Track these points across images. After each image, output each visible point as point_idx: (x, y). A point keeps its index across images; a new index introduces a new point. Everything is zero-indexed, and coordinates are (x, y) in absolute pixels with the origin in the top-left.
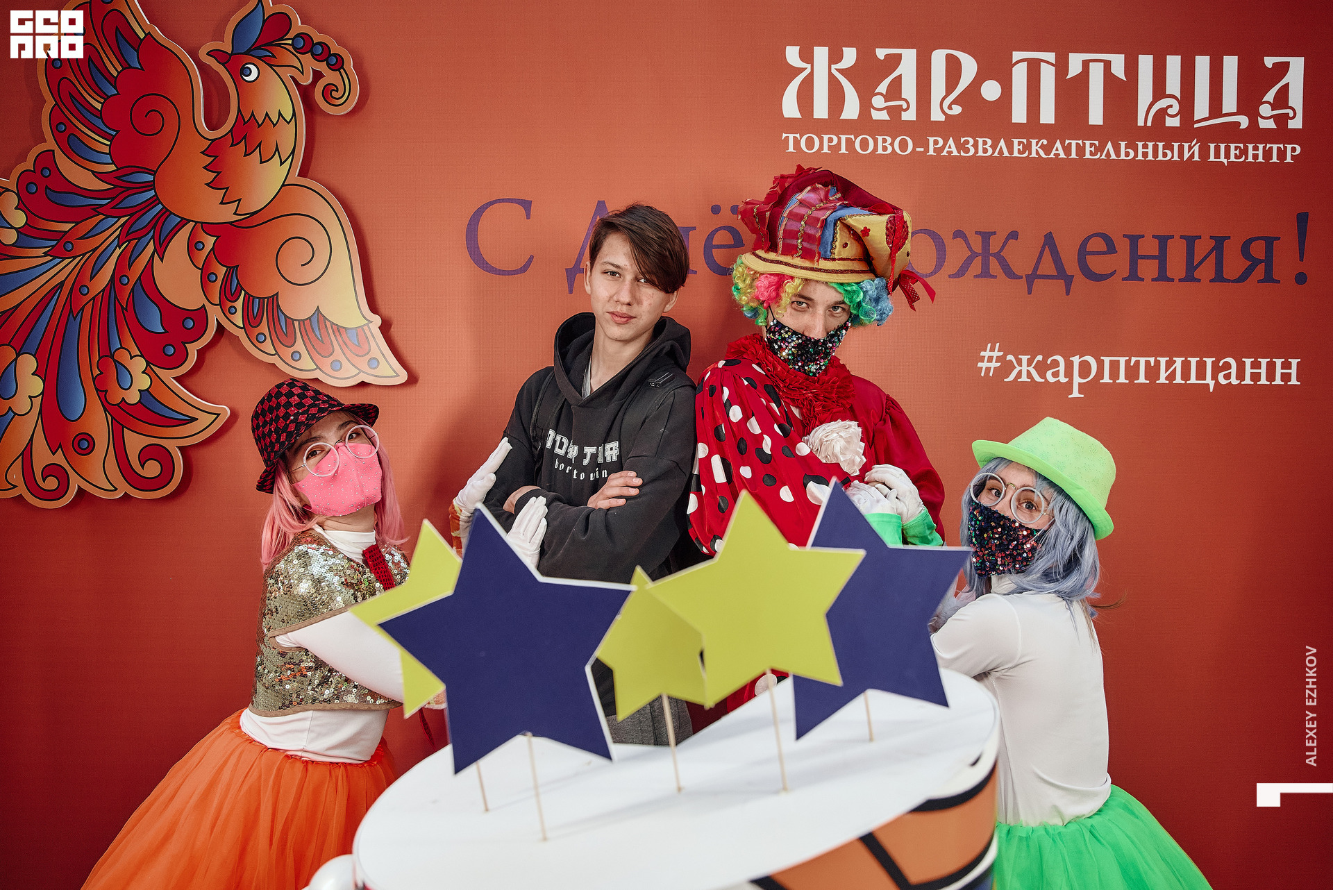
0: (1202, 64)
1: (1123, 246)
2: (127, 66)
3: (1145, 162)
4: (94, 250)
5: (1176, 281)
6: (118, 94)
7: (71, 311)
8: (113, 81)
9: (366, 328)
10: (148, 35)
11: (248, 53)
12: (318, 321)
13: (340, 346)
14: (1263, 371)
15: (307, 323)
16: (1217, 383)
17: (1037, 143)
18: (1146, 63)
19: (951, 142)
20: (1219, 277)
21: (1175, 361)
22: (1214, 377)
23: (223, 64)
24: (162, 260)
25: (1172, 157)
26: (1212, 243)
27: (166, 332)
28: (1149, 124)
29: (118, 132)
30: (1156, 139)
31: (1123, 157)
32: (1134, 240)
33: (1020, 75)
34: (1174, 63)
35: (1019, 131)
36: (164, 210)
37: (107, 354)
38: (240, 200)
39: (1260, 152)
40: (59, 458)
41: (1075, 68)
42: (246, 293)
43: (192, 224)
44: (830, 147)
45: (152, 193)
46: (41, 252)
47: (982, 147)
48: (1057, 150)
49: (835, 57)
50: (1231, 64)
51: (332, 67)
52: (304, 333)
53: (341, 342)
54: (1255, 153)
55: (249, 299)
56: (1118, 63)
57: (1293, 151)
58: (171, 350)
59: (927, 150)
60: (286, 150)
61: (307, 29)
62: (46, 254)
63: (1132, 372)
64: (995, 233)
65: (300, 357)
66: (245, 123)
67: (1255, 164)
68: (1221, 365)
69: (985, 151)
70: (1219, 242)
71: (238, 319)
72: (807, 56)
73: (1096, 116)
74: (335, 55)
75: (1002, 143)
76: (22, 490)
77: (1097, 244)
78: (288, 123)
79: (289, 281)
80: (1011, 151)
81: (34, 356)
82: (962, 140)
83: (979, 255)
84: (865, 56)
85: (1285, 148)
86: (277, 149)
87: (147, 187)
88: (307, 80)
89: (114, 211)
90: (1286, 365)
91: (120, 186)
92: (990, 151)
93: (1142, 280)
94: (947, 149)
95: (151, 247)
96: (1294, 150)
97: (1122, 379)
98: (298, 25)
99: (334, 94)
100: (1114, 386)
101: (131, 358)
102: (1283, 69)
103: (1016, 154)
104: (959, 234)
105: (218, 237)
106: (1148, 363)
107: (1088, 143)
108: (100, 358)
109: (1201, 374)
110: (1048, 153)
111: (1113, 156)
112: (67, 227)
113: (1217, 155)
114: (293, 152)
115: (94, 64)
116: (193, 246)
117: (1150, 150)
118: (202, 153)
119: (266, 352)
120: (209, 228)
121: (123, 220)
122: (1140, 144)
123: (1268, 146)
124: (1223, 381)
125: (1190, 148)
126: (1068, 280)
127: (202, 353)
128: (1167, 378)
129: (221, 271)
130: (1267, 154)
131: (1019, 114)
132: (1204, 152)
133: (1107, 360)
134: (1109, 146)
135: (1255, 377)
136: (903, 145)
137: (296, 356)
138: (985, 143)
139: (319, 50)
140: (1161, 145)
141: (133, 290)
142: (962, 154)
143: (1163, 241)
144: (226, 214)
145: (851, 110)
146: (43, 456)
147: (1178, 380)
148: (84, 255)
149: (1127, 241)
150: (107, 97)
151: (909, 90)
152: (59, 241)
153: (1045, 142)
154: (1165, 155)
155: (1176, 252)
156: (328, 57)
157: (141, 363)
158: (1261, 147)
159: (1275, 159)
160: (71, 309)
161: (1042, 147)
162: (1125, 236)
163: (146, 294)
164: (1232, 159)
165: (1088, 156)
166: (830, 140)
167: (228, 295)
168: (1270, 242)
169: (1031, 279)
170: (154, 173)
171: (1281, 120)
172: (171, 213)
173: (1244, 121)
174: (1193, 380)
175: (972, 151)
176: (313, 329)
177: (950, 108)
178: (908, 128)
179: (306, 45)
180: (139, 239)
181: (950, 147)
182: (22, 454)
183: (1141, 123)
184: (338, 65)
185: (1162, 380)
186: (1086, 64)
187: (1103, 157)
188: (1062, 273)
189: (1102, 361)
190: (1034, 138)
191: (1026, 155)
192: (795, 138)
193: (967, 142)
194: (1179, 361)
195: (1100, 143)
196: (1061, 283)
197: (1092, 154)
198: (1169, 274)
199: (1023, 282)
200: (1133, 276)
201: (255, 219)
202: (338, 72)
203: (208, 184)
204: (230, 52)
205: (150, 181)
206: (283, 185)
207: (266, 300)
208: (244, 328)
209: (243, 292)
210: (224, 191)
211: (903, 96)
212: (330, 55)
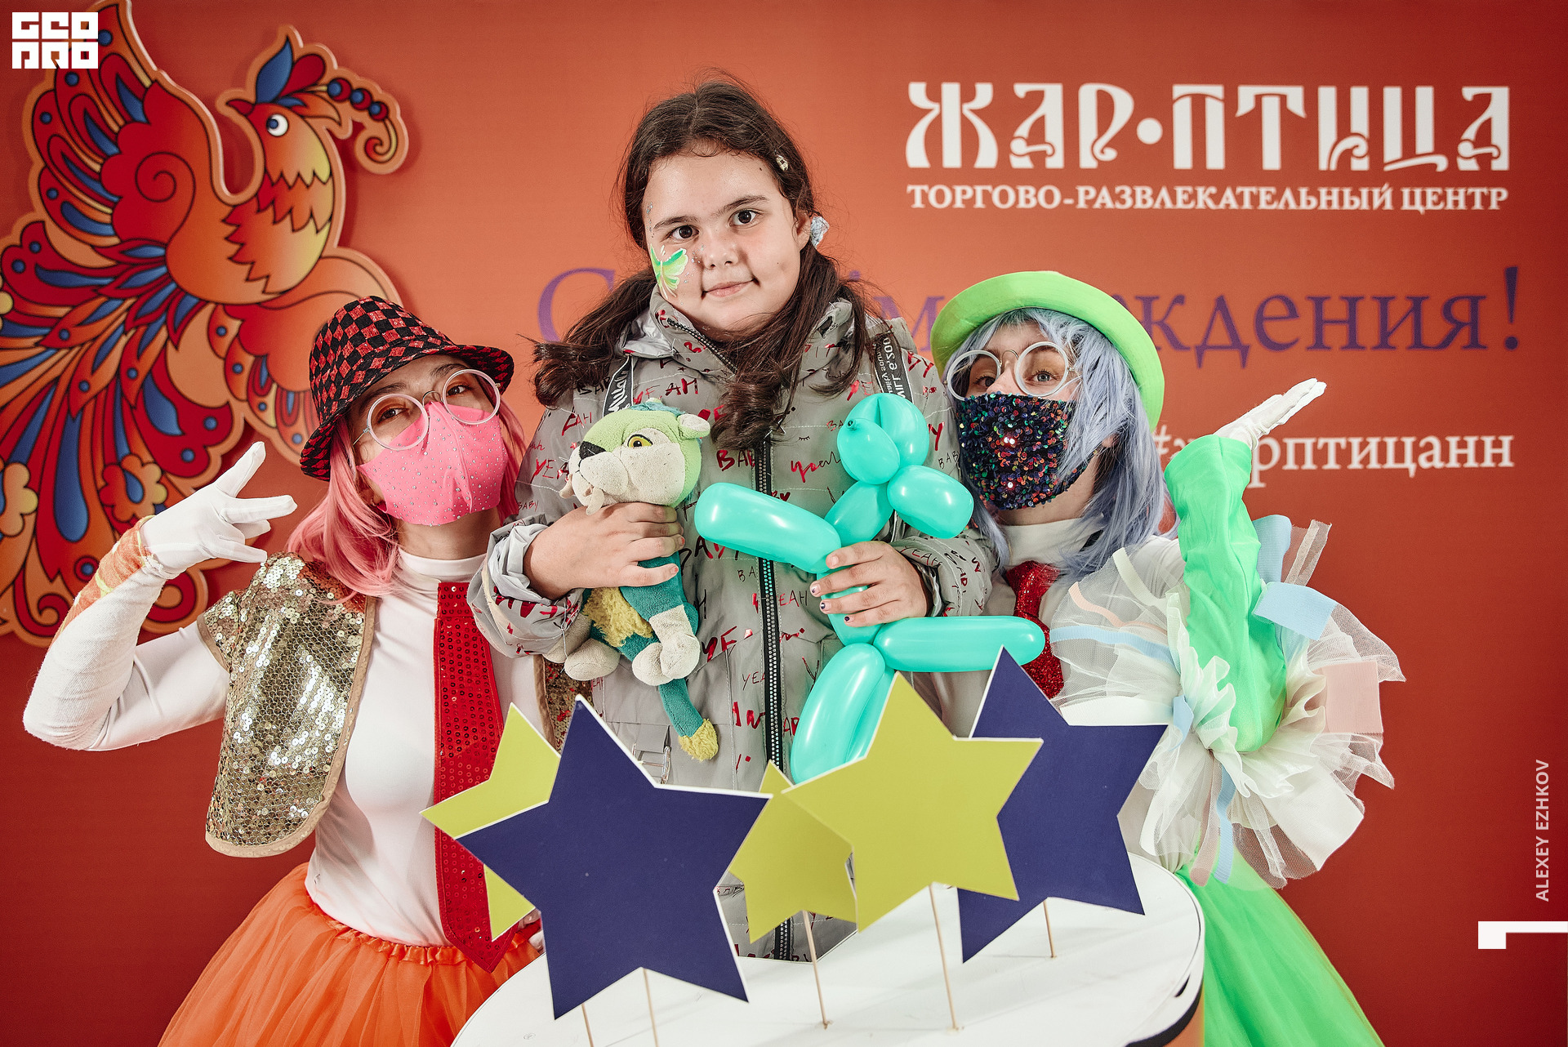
0: (1392, 96)
1: (1307, 311)
2: (129, 120)
3: (1330, 213)
4: (95, 339)
5: (1369, 349)
6: (120, 152)
7: (69, 411)
8: (114, 138)
10: (155, 82)
11: (274, 101)
14: (1470, 451)
16: (1419, 468)
17: (1205, 191)
18: (1327, 96)
19: (1104, 192)
20: (1418, 344)
21: (1369, 443)
22: (1415, 459)
23: (246, 116)
24: (176, 347)
25: (1361, 205)
26: (1409, 304)
27: (184, 434)
28: (1333, 167)
29: (120, 198)
30: (1341, 185)
31: (1303, 206)
32: (1319, 302)
34: (1359, 96)
35: (1183, 177)
36: (179, 289)
37: (114, 462)
38: (268, 277)
39: (1461, 198)
40: (58, 587)
41: (1245, 104)
42: (278, 386)
43: (210, 307)
44: (964, 201)
45: (163, 270)
46: (31, 342)
47: (1140, 198)
48: (1227, 199)
49: (967, 95)
50: (1425, 96)
51: (374, 117)
54: (1456, 198)
55: (282, 393)
56: (1296, 97)
57: (1498, 196)
58: (189, 456)
59: (1076, 202)
60: (322, 216)
61: (345, 73)
62: (37, 345)
63: (1320, 456)
64: (1157, 298)
66: (273, 185)
67: (1456, 213)
68: (1422, 443)
69: (1144, 201)
70: (1417, 303)
71: (270, 417)
72: (934, 95)
73: (1272, 159)
74: (379, 103)
75: (1164, 193)
76: (14, 626)
77: (1276, 308)
78: (324, 184)
80: (1174, 201)
81: (26, 465)
82: (1118, 189)
84: (1003, 93)
85: (1490, 192)
86: (312, 216)
87: (157, 262)
88: (345, 133)
89: (117, 292)
90: (1497, 444)
91: (125, 262)
92: (1150, 203)
93: (1329, 348)
94: (1100, 201)
95: (163, 334)
96: (1499, 194)
97: (1309, 465)
98: (334, 67)
99: (379, 149)
100: (1300, 473)
101: (143, 465)
102: (1484, 101)
103: (1180, 205)
105: (243, 321)
106: (1338, 445)
107: (1263, 190)
108: (105, 466)
109: (1399, 457)
110: (1217, 202)
111: (1293, 206)
112: (61, 311)
113: (1412, 202)
114: (331, 219)
115: (91, 118)
116: (214, 331)
117: (1335, 198)
118: (224, 221)
120: (232, 310)
121: (129, 302)
122: (1323, 191)
123: (1470, 190)
124: (1424, 464)
125: (1381, 194)
126: (1244, 351)
128: (1361, 462)
129: (248, 360)
130: (1470, 199)
131: (1183, 159)
132: (1397, 199)
134: (1288, 194)
135: (1462, 458)
136: (1049, 197)
138: (1144, 192)
139: (359, 97)
140: (1347, 191)
141: (142, 386)
142: (1118, 206)
143: (1352, 302)
144: (253, 293)
145: (987, 156)
146: (38, 584)
147: (1374, 464)
148: (82, 345)
149: (1310, 304)
150: (106, 157)
151: (1054, 130)
152: (52, 328)
153: (1213, 190)
154: (1352, 203)
155: (1368, 317)
156: (371, 106)
157: (154, 472)
158: (1462, 191)
159: (1478, 205)
160: (69, 409)
161: (1211, 196)
162: (1310, 298)
163: (158, 388)
164: (1430, 206)
165: (1263, 205)
166: (964, 192)
167: (257, 389)
168: (1474, 301)
169: (1201, 350)
170: (165, 246)
171: (1485, 160)
172: (187, 293)
173: (1442, 163)
174: (1391, 464)
175: (1129, 202)
177: (1102, 152)
178: (1054, 177)
179: (344, 92)
180: (149, 324)
181: (1103, 198)
182: (13, 583)
183: (1323, 166)
184: (382, 114)
185: (1355, 464)
186: (1259, 99)
187: (1281, 206)
188: (1236, 343)
189: (1286, 444)
190: (1201, 185)
191: (1191, 206)
192: (923, 192)
193: (1123, 192)
194: (1373, 442)
195: (1277, 190)
196: (1235, 355)
197: (1268, 203)
198: (1361, 341)
199: (1191, 356)
200: (1319, 344)
201: (287, 299)
202: (381, 125)
203: (231, 259)
204: (252, 99)
205: (160, 256)
206: (320, 257)
207: (302, 395)
208: (277, 427)
209: (274, 387)
210: (247, 267)
211: (1048, 138)
212: (373, 102)
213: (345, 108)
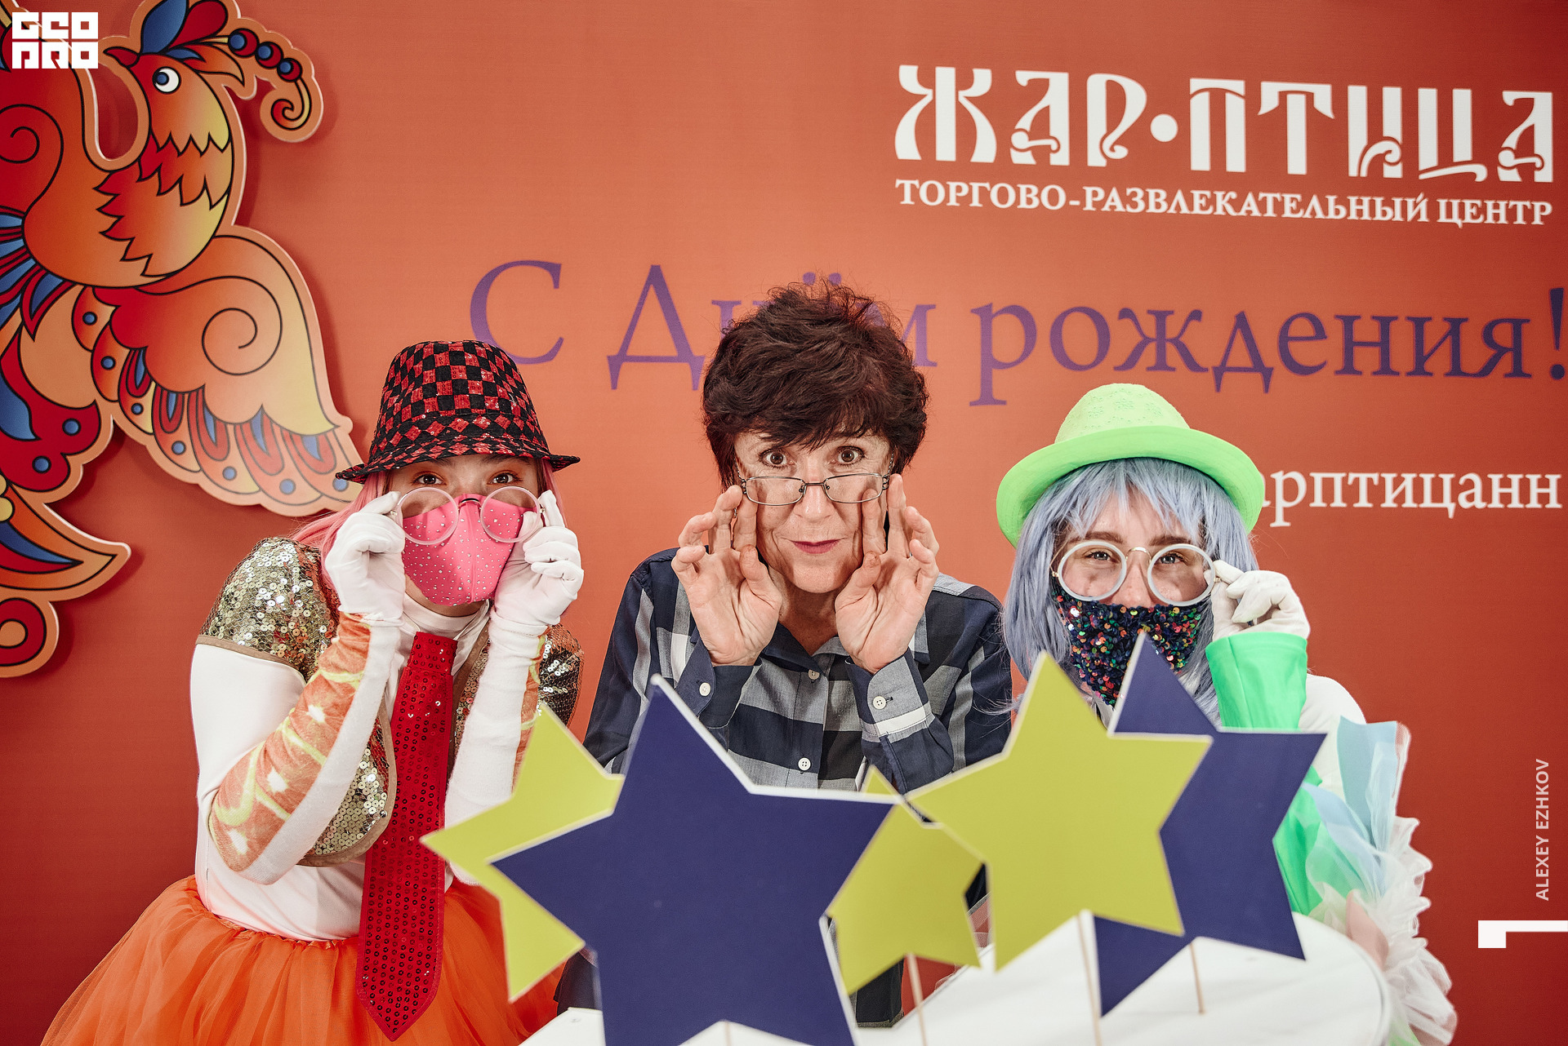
0: (1428, 99)
1: (1335, 331)
3: (1360, 224)
5: (1403, 374)
9: (330, 435)
11: (164, 52)
12: (262, 426)
13: (293, 459)
14: (1515, 491)
15: (246, 427)
16: (1458, 508)
17: (1224, 196)
19: (1114, 193)
21: (1403, 479)
22: (1454, 499)
23: (128, 68)
24: (33, 337)
25: (1394, 216)
26: (1447, 326)
27: (37, 439)
28: (1364, 173)
30: (1373, 193)
31: (1332, 215)
32: (1348, 321)
33: (1200, 108)
35: (1201, 180)
36: (38, 267)
38: (150, 256)
39: (1502, 212)
41: (1269, 101)
42: (157, 385)
43: (78, 289)
44: (958, 199)
45: (20, 243)
47: (1154, 201)
48: (1249, 205)
49: (964, 81)
51: (283, 76)
52: (242, 443)
53: (294, 453)
54: (1497, 212)
55: (162, 394)
56: (1323, 95)
57: (1542, 210)
58: (44, 465)
59: (1083, 204)
60: (218, 188)
61: (250, 23)
63: (1351, 493)
64: (1171, 313)
65: (236, 472)
66: (159, 149)
67: (1496, 228)
68: (1462, 481)
69: (1158, 205)
70: (1455, 325)
71: (145, 421)
72: (927, 80)
73: (1297, 163)
74: (290, 60)
75: (1179, 196)
77: (1302, 328)
78: (222, 151)
79: (219, 369)
80: (1190, 206)
82: (1129, 191)
83: (1153, 340)
85: (1533, 206)
86: (205, 187)
87: (10, 234)
88: (249, 93)
90: (1544, 483)
92: (1164, 206)
93: (1360, 373)
94: (1109, 203)
95: (18, 319)
96: (1543, 208)
97: (1338, 502)
98: (237, 16)
99: (288, 113)
100: (1329, 512)
102: (1526, 107)
103: (1197, 210)
104: (1126, 313)
105: (117, 307)
106: (1370, 481)
107: (1287, 197)
109: (1437, 496)
110: (1237, 208)
111: (1320, 215)
113: (1449, 214)
114: (228, 191)
116: (80, 318)
117: (1365, 207)
118: (97, 189)
119: (186, 468)
120: (104, 294)
122: (1353, 200)
123: (1512, 203)
124: (1465, 504)
125: (1416, 204)
126: (1267, 374)
127: (90, 469)
128: (1395, 500)
129: (122, 354)
130: (1511, 213)
131: (1200, 160)
132: (1433, 210)
133: (1318, 477)
134: (1315, 202)
135: (1506, 498)
136: (1053, 197)
137: (229, 473)
138: (1157, 195)
139: (266, 52)
140: (1379, 201)
142: (1129, 209)
143: (1385, 322)
144: (131, 275)
145: (985, 150)
147: (1409, 503)
149: (1339, 324)
151: (1060, 125)
153: (1233, 195)
154: (1384, 213)
155: (1402, 340)
156: (280, 63)
158: (1502, 204)
159: (1520, 220)
161: (1231, 201)
162: (1337, 317)
163: (8, 384)
164: (1468, 219)
165: (1287, 214)
166: (959, 189)
167: (130, 387)
168: (1517, 325)
169: (1220, 372)
170: (23, 216)
172: (48, 272)
173: (1481, 172)
174: (1427, 503)
175: (1141, 206)
176: (254, 436)
177: (1112, 149)
178: (1058, 175)
179: (249, 45)
180: (2, 307)
181: (1113, 201)
183: (1353, 172)
184: (293, 72)
185: (1389, 503)
186: (1283, 96)
187: (1308, 215)
188: (1258, 365)
189: (1313, 478)
190: (1220, 190)
191: (1209, 211)
192: (913, 186)
193: (1134, 194)
194: (1409, 478)
195: (1303, 198)
196: (1257, 377)
197: (1293, 211)
198: (1394, 366)
199: (1209, 376)
200: (1349, 368)
201: (174, 284)
202: (293, 84)
203: (103, 233)
204: (138, 51)
205: (18, 227)
206: (214, 236)
207: (187, 396)
208: (154, 434)
209: (153, 384)
210: (127, 242)
211: (1052, 133)
212: (283, 60)
213: (250, 64)
